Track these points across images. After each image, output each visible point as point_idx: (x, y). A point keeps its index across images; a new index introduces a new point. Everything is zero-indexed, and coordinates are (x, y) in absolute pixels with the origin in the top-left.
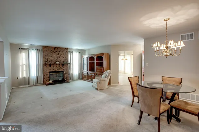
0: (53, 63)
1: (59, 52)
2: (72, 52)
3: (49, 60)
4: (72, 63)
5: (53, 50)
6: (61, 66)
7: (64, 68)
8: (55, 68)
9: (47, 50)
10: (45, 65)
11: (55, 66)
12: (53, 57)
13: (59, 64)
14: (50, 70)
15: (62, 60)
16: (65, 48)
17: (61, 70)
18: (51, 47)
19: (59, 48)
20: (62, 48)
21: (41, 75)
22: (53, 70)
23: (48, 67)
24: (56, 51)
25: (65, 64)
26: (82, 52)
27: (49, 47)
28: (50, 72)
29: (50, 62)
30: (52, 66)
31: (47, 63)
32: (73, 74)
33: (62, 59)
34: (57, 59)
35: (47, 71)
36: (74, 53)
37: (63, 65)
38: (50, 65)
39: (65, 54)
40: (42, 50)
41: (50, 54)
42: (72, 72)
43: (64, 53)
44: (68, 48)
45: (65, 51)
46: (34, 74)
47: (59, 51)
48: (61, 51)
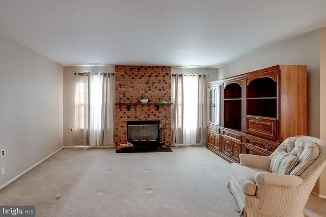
0: (135, 101)
1: (150, 76)
2: (181, 75)
3: (126, 95)
4: (180, 101)
5: (136, 73)
6: (153, 109)
7: (161, 115)
8: (140, 114)
9: (122, 73)
10: (119, 105)
11: (139, 109)
12: (136, 89)
13: (149, 105)
14: (129, 117)
15: (155, 94)
16: (164, 67)
17: (152, 118)
18: (132, 68)
19: (149, 67)
20: (157, 67)
21: (110, 126)
22: (136, 117)
23: (124, 110)
24: (143, 76)
25: (163, 105)
26: (206, 75)
27: (128, 66)
28: (129, 123)
29: (128, 99)
30: (132, 110)
31: (122, 101)
32: (181, 131)
33: (157, 92)
34: (143, 92)
35: (123, 120)
36: (185, 78)
37: (157, 107)
38: (129, 107)
39: (164, 81)
40: (113, 74)
41: (129, 82)
42: (178, 125)
43: (160, 78)
44: (170, 67)
45: (164, 74)
46: (97, 126)
47: (150, 74)
48: (155, 74)
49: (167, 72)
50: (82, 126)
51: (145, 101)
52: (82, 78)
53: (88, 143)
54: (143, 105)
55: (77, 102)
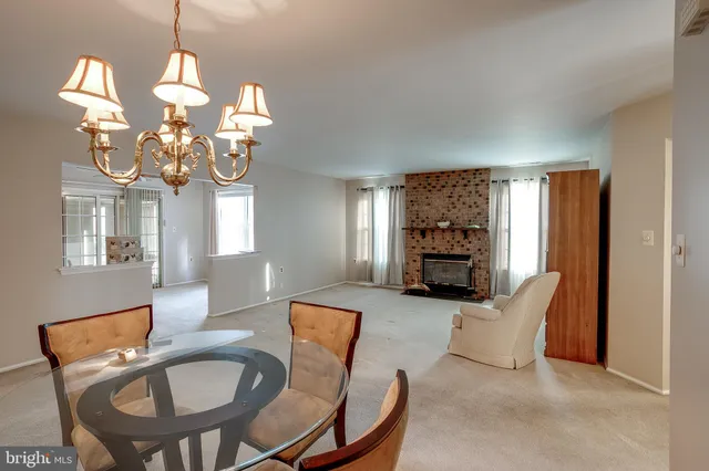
0: (432, 225)
1: (455, 186)
2: (507, 181)
3: (421, 215)
4: (504, 225)
5: (434, 184)
6: (459, 236)
7: (472, 246)
8: (439, 244)
9: (415, 184)
10: (410, 230)
11: (438, 236)
12: (436, 208)
13: (453, 231)
14: (423, 248)
15: (462, 215)
16: (477, 170)
17: (457, 251)
18: (428, 175)
19: (453, 172)
20: (465, 171)
21: (399, 259)
22: (434, 248)
23: (418, 236)
24: (443, 187)
25: (474, 230)
27: (423, 174)
28: (426, 256)
29: (423, 221)
30: (429, 237)
31: (415, 225)
32: (506, 273)
33: (464, 211)
34: (444, 211)
35: (416, 251)
36: (513, 185)
37: (465, 233)
38: (423, 233)
39: (477, 192)
40: (402, 187)
41: (423, 197)
42: (500, 265)
43: (471, 188)
45: (477, 180)
46: (382, 258)
47: (454, 182)
48: (462, 182)
49: (484, 177)
50: (366, 258)
51: (443, 225)
52: (365, 195)
53: (371, 280)
54: (443, 230)
55: (359, 226)
